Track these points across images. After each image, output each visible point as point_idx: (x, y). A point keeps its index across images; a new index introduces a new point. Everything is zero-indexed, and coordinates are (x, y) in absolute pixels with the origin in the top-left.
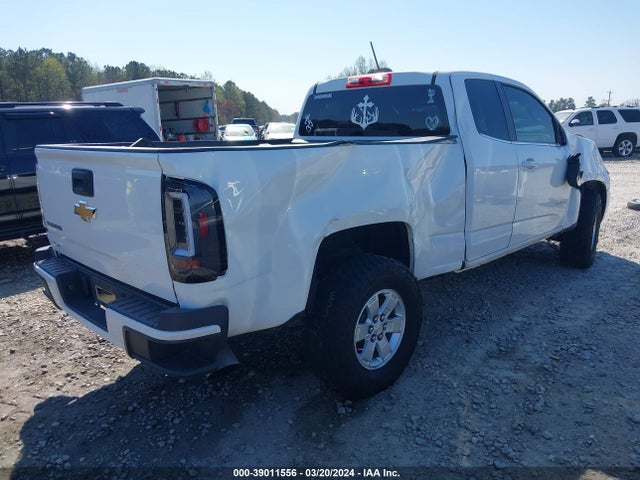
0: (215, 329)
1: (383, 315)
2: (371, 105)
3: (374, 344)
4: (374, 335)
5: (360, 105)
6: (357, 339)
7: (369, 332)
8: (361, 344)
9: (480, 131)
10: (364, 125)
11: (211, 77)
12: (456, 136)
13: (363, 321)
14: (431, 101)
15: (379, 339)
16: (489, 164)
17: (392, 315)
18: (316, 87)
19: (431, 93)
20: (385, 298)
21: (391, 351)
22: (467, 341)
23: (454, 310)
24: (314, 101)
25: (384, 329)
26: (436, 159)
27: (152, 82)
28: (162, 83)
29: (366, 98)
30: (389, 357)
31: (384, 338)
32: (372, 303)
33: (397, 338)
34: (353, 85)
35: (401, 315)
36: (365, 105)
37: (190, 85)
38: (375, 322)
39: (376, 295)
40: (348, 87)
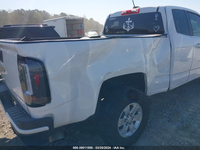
0: (46, 128)
1: (132, 114)
2: (131, 21)
3: (128, 126)
4: (127, 123)
5: (127, 22)
6: (119, 126)
7: (125, 122)
8: (121, 128)
9: (178, 32)
10: (128, 30)
11: (85, 17)
12: (167, 34)
13: (122, 117)
14: (156, 19)
15: (130, 124)
16: (181, 46)
17: (136, 113)
18: (110, 15)
19: (156, 16)
20: (133, 106)
21: (135, 129)
22: (169, 121)
23: (163, 105)
24: (109, 21)
25: (132, 119)
26: (158, 44)
27: (64, 18)
28: (67, 18)
29: (129, 19)
30: (134, 131)
31: (132, 123)
32: (127, 109)
33: (138, 123)
34: (124, 14)
35: (140, 113)
36: (129, 22)
37: (76, 19)
38: (128, 117)
39: (129, 106)
40: (122, 15)
